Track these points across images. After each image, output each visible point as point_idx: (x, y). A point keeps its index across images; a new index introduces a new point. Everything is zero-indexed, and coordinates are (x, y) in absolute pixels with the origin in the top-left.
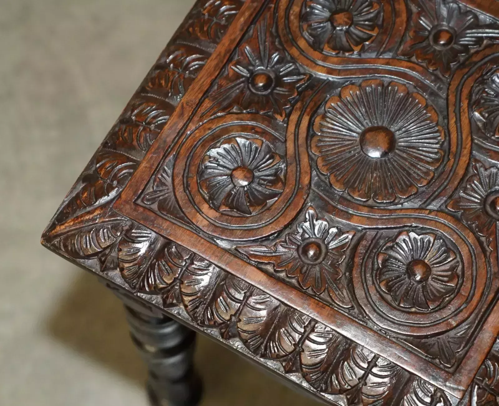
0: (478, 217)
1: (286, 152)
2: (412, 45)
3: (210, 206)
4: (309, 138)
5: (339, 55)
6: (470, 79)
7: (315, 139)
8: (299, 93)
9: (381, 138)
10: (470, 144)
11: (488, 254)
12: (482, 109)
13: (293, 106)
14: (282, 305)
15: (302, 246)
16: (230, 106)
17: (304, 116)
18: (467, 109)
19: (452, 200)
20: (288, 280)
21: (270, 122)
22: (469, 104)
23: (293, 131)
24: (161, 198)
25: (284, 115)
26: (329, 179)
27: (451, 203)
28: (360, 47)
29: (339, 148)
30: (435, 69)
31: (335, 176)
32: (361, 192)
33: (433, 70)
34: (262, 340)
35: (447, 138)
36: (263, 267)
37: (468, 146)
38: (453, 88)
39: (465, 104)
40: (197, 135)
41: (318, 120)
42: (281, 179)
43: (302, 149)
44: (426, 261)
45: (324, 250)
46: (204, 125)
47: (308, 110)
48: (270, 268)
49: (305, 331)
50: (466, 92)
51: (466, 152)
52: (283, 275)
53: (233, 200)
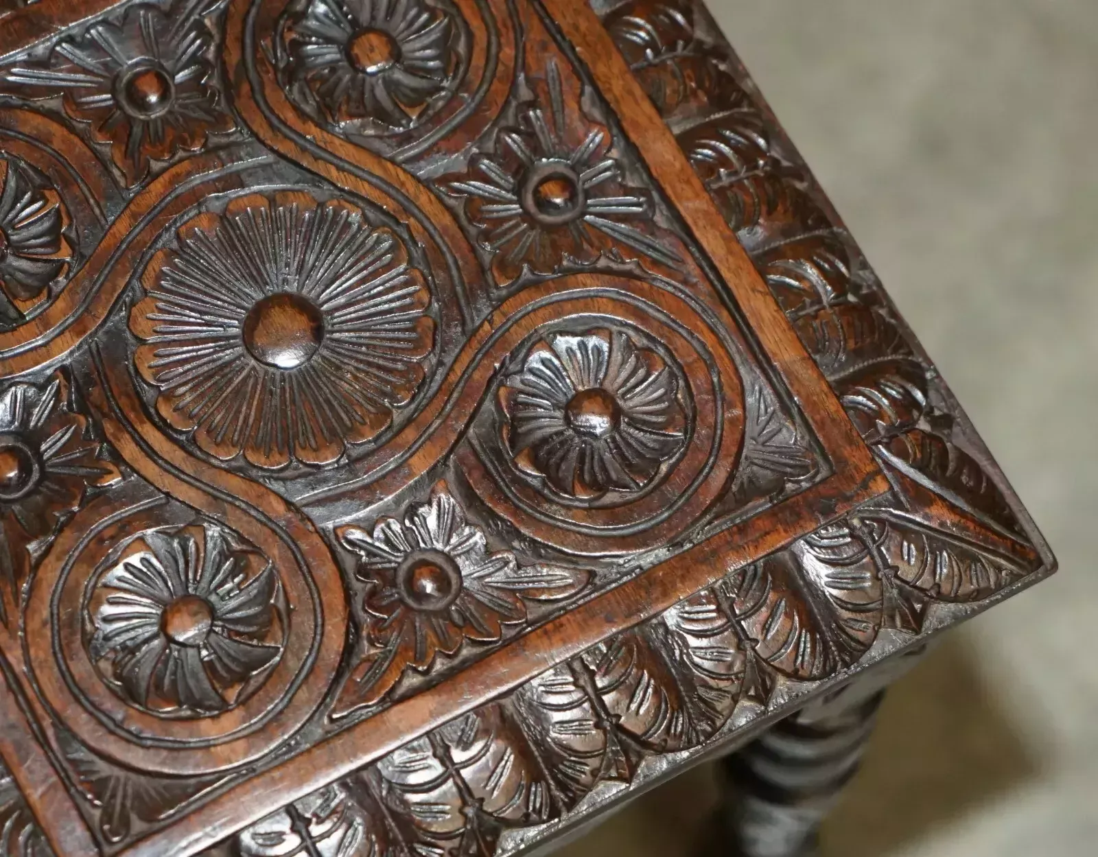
0: (555, 247)
1: (192, 508)
2: (126, 152)
3: (212, 717)
4: (192, 448)
5: (53, 294)
6: (268, 91)
7: (203, 439)
8: (84, 411)
9: (281, 318)
10: (399, 170)
11: (637, 272)
12: (344, 108)
13: (103, 438)
14: (503, 701)
15: (405, 594)
16: (20, 556)
17: (140, 429)
18: (325, 134)
19: (491, 269)
20: (456, 661)
21: (108, 501)
22: (317, 125)
23: (157, 469)
24: (128, 803)
25: (111, 467)
26: (301, 462)
27: (496, 274)
28: (64, 244)
29: (249, 408)
30: (203, 141)
31: (304, 448)
32: (368, 421)
33: (204, 146)
34: (544, 783)
35: (361, 204)
36: (401, 691)
37: (402, 176)
38: (265, 133)
39: (313, 132)
40: (42, 655)
41: (165, 411)
42: (243, 551)
43: (207, 475)
44: (580, 388)
45: (439, 560)
46: (29, 629)
47: (132, 416)
48: (413, 680)
49: (583, 689)
50: (290, 116)
51: (411, 187)
52: (440, 665)
53: (225, 666)
